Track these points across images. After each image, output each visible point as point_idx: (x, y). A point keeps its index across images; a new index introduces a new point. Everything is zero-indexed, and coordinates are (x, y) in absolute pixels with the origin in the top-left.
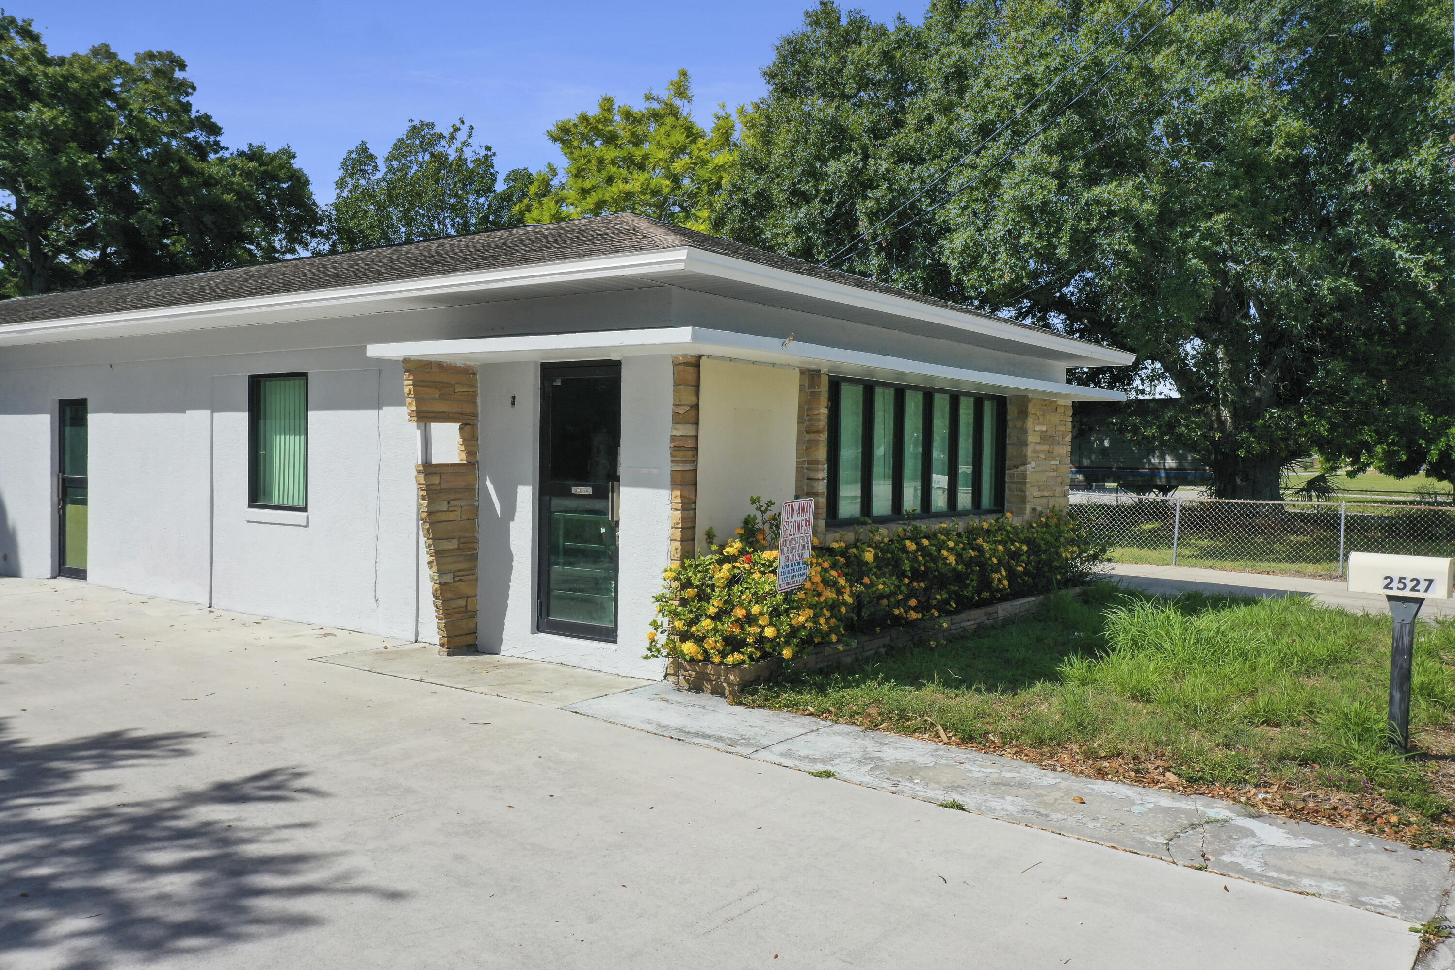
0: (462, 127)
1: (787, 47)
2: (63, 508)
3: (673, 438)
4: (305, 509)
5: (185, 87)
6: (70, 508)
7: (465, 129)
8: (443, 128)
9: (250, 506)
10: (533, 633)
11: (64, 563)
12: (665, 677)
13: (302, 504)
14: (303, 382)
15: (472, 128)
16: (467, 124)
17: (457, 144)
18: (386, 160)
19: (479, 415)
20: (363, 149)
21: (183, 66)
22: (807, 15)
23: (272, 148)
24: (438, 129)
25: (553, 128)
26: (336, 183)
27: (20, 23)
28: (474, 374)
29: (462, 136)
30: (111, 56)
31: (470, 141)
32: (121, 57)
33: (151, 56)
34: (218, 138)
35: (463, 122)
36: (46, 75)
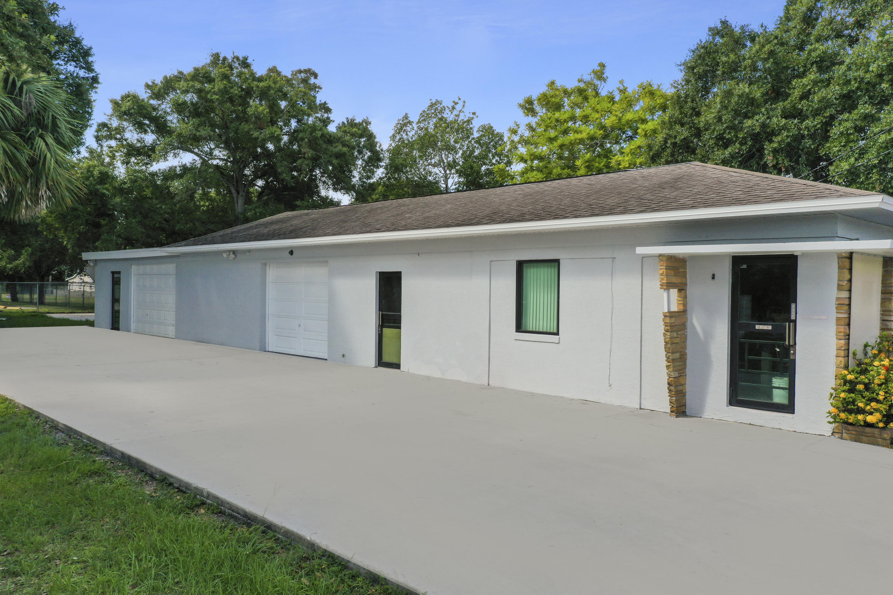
0: (459, 102)
1: (702, 50)
2: (382, 331)
3: (838, 299)
4: (557, 334)
5: (315, 88)
6: (387, 331)
7: (461, 103)
8: (447, 103)
9: (517, 331)
10: (727, 406)
11: (381, 359)
12: (832, 434)
13: (555, 331)
14: (557, 264)
15: (464, 102)
16: (462, 100)
17: (455, 112)
18: (418, 123)
19: (688, 284)
20: (406, 117)
21: (316, 76)
22: (710, 29)
23: (358, 120)
24: (444, 104)
25: (522, 102)
26: (391, 137)
27: (241, 58)
28: (686, 262)
29: (458, 107)
30: (279, 73)
31: (463, 110)
32: (283, 73)
33: (300, 72)
34: (330, 115)
35: (460, 99)
36: (258, 87)
